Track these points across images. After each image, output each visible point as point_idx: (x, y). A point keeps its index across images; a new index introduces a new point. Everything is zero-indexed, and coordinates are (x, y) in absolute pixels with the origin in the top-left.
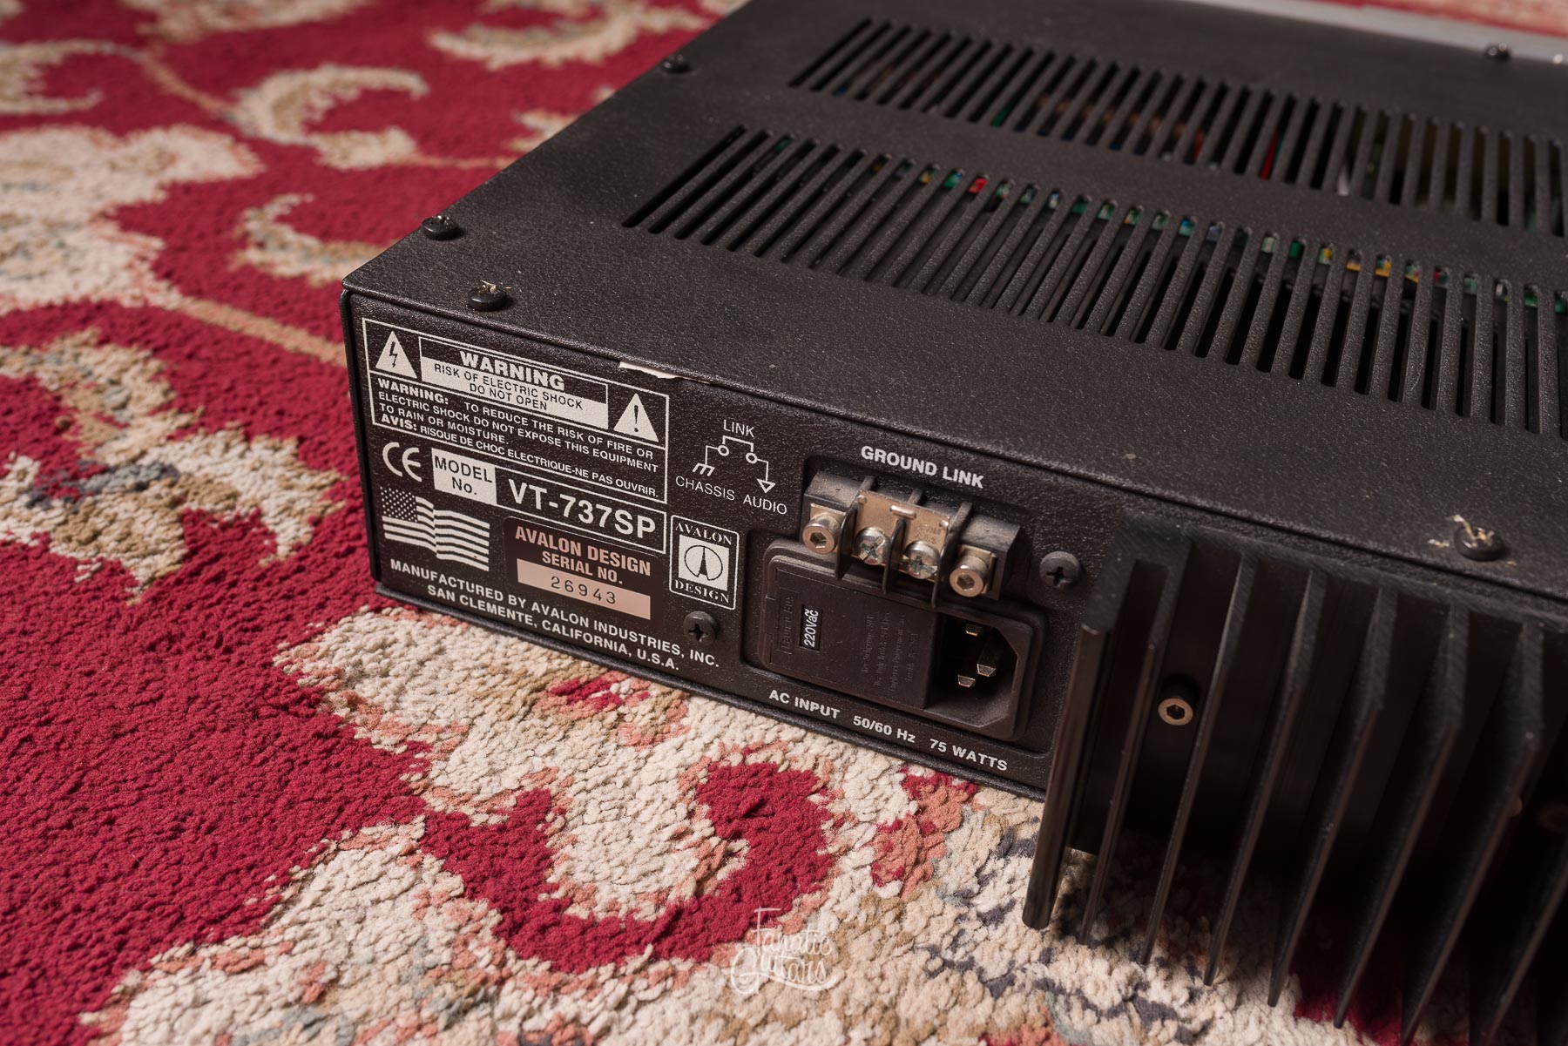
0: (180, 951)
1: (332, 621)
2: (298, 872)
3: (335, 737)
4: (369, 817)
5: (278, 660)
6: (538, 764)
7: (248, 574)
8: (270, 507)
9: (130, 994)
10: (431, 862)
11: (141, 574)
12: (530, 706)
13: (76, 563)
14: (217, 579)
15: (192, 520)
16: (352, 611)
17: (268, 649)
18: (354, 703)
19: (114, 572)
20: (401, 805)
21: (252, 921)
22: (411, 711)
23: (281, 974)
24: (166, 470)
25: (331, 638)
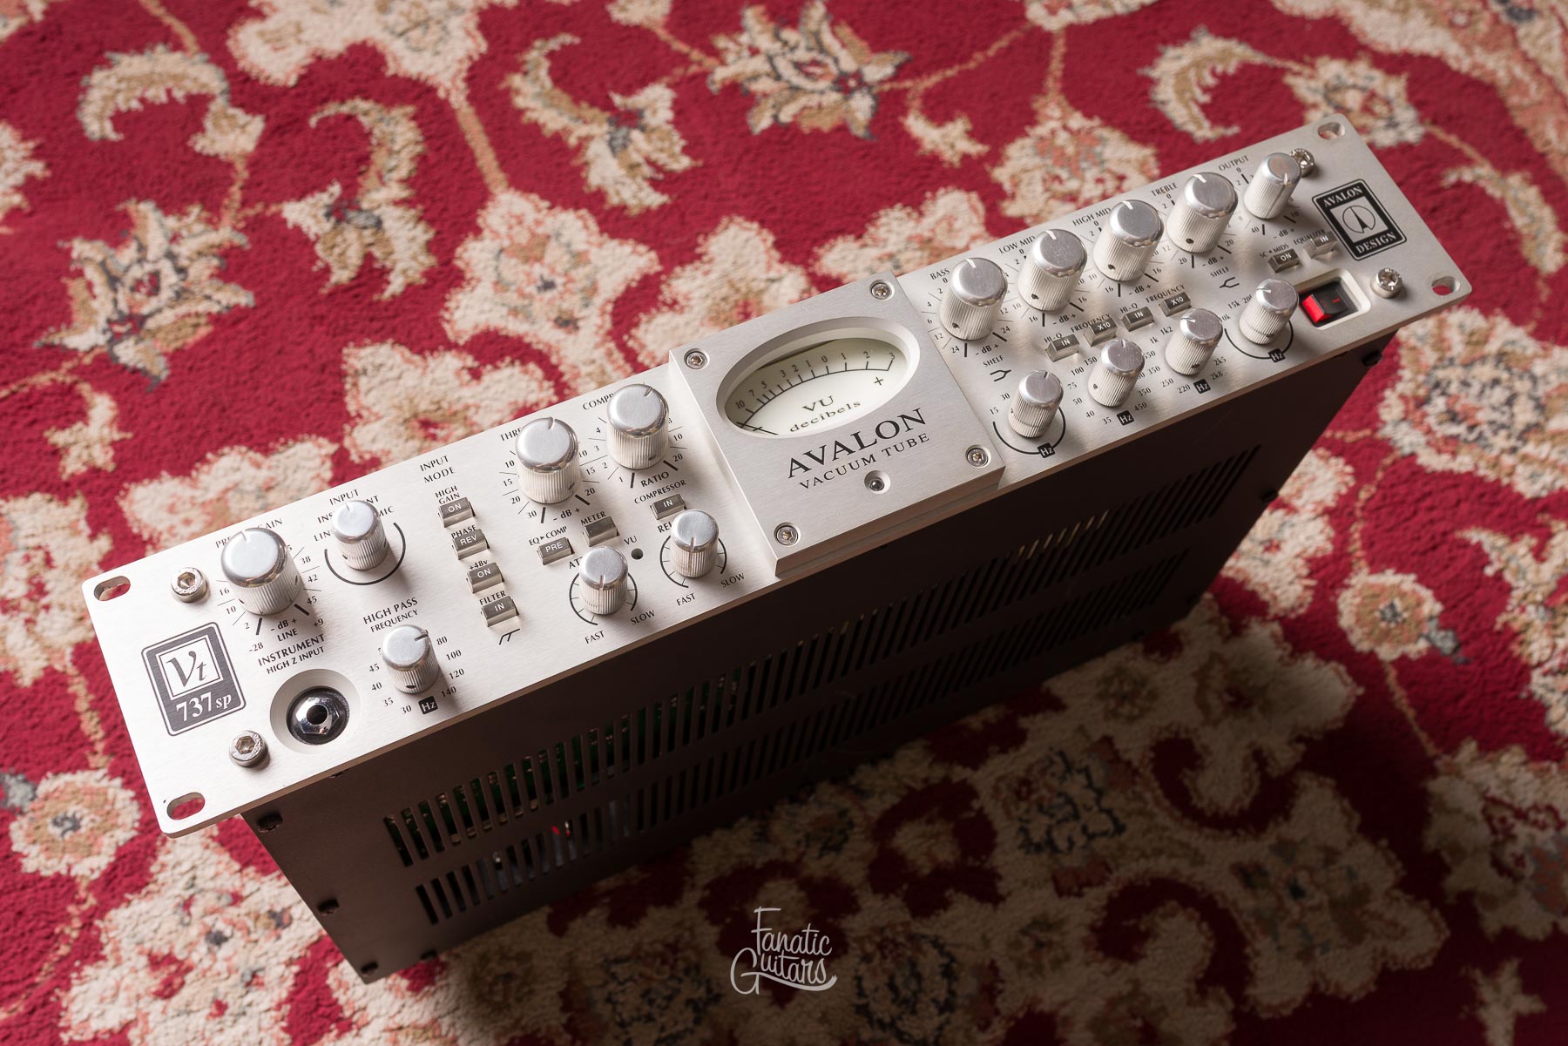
0: (244, 449)
1: (374, 342)
2: (291, 442)
3: (339, 395)
4: (324, 435)
5: (345, 351)
6: (387, 447)
7: (367, 301)
8: (400, 266)
9: (223, 455)
10: (328, 464)
11: (334, 279)
12: (406, 421)
13: (317, 258)
14: (356, 296)
15: (368, 258)
16: (382, 340)
17: (345, 344)
18: (355, 385)
19: (327, 270)
20: (336, 437)
21: (267, 452)
22: (367, 400)
23: (263, 474)
24: (379, 224)
25: (369, 350)
